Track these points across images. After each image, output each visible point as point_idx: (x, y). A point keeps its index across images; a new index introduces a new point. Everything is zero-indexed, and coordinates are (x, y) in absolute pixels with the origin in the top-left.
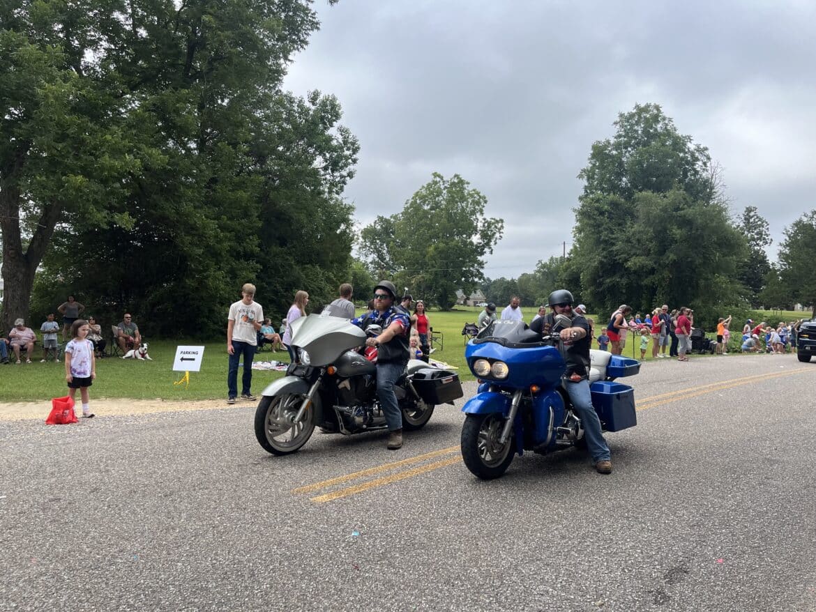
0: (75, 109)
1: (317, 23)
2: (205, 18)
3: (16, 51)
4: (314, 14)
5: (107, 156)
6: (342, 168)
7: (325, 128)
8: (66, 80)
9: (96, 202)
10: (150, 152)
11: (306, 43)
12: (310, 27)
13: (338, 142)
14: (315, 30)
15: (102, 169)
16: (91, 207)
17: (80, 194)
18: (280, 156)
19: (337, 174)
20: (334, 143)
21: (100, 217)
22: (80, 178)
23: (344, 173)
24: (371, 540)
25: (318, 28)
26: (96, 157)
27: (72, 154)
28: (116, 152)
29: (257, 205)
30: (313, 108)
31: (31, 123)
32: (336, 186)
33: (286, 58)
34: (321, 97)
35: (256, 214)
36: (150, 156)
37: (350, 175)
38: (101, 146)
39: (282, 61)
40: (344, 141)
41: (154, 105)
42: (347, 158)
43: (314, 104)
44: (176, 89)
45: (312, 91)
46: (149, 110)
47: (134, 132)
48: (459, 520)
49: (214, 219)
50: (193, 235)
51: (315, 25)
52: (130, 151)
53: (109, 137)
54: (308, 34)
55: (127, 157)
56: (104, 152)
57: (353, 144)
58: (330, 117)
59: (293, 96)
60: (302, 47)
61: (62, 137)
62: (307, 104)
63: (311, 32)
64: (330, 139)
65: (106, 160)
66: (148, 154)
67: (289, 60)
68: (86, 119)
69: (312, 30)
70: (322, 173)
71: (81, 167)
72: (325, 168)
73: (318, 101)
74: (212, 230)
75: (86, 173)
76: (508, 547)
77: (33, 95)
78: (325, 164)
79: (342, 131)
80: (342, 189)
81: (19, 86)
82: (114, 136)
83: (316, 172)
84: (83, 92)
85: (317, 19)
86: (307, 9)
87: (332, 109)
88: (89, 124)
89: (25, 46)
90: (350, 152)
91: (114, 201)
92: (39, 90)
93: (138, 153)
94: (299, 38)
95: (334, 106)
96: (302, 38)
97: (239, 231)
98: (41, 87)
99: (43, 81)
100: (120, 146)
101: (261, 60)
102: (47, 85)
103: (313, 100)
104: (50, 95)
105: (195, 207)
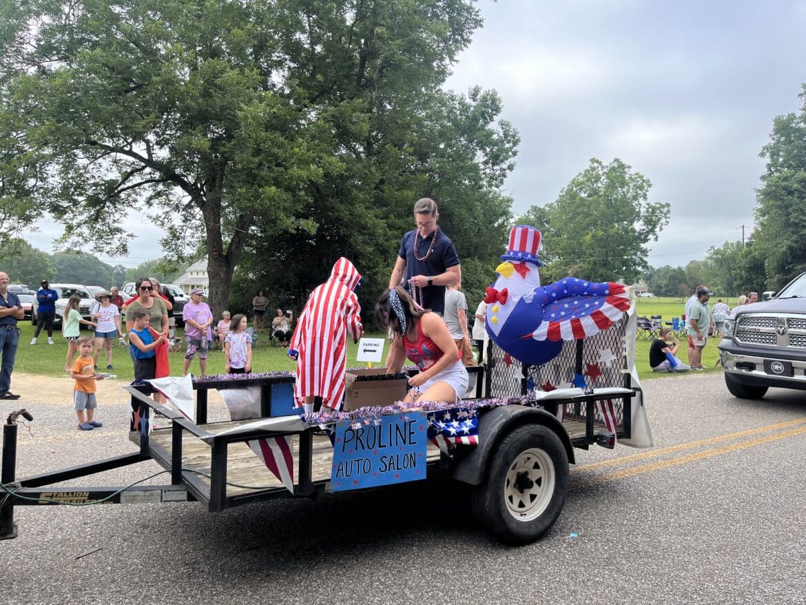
0: (269, 127)
1: (481, 21)
2: (378, 30)
3: (220, 77)
4: (478, 12)
5: (295, 168)
6: (502, 161)
7: (486, 123)
9: (285, 210)
10: (330, 160)
11: (469, 41)
12: (473, 26)
13: (498, 135)
14: (479, 28)
15: (291, 179)
16: (282, 215)
17: (273, 203)
18: (442, 154)
19: (496, 167)
20: (495, 137)
21: (289, 223)
22: (273, 188)
23: (504, 166)
24: (593, 544)
25: (481, 26)
26: (286, 169)
27: (266, 166)
28: (304, 163)
30: (474, 104)
31: (233, 142)
32: (496, 179)
33: (451, 59)
34: (482, 93)
36: (330, 164)
37: (511, 168)
38: (291, 158)
39: (447, 61)
40: (504, 134)
41: (333, 116)
42: (507, 151)
43: (474, 100)
44: (351, 99)
45: (473, 87)
46: (328, 121)
48: (681, 531)
49: (383, 218)
50: (364, 234)
51: (478, 23)
52: (314, 161)
53: (297, 150)
54: (471, 33)
55: (312, 167)
56: (293, 164)
57: (513, 136)
58: (490, 111)
59: (455, 93)
60: (465, 46)
61: (257, 152)
62: (468, 101)
63: (474, 31)
64: (492, 133)
65: (295, 171)
66: (327, 162)
67: (455, 61)
68: (278, 134)
69: (476, 27)
70: (482, 167)
71: (274, 178)
72: (486, 163)
73: (478, 97)
74: (382, 229)
75: (277, 184)
76: (743, 564)
77: (235, 116)
78: (486, 158)
79: (502, 124)
80: (502, 182)
81: (223, 108)
82: (301, 147)
83: (476, 167)
84: (275, 110)
85: (480, 17)
86: (471, 8)
87: (492, 103)
88: (280, 138)
89: (227, 72)
90: (511, 144)
91: (300, 207)
92: (240, 114)
93: (320, 162)
94: (462, 37)
95: (494, 101)
96: (465, 37)
98: (241, 109)
99: (242, 105)
100: (306, 156)
101: (428, 63)
102: (245, 107)
103: (474, 96)
104: (249, 116)
105: (367, 208)
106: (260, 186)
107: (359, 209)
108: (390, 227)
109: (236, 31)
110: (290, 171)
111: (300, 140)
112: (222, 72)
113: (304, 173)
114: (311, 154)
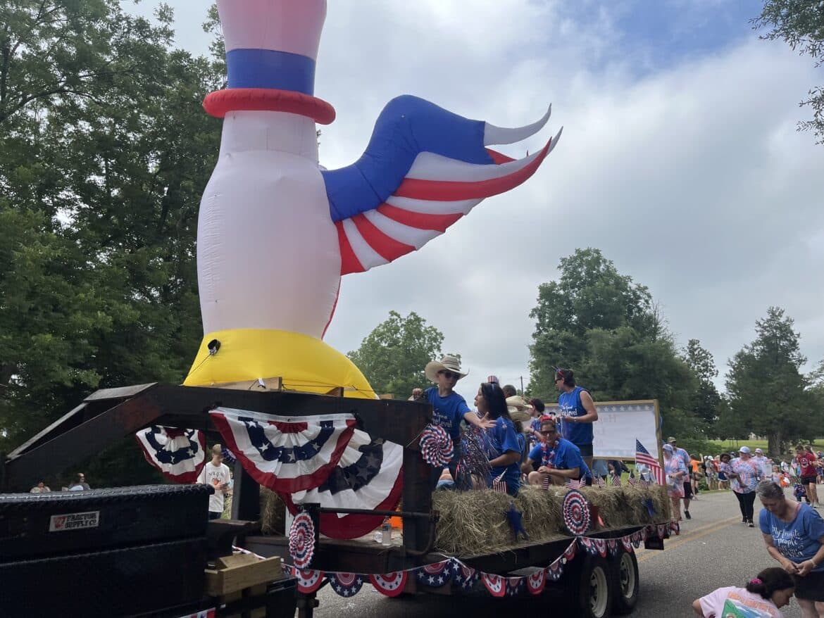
10: (121, 307)
26: (66, 315)
53: (82, 296)
100: (93, 303)
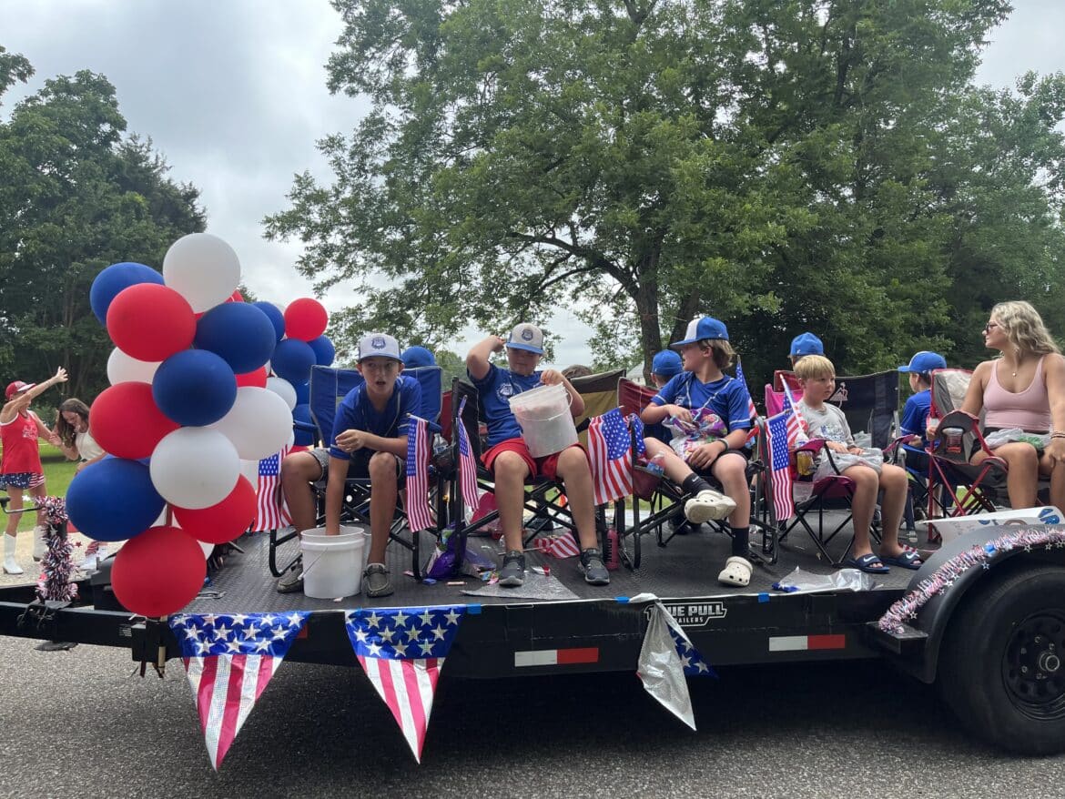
0: (711, 183)
2: (861, 24)
3: (649, 132)
5: (747, 230)
7: (1049, 125)
8: (700, 150)
9: (736, 286)
11: (1010, 10)
15: (742, 245)
16: (732, 293)
17: (720, 278)
18: (978, 181)
21: (740, 302)
22: (719, 260)
27: (710, 233)
28: (758, 222)
29: (944, 256)
30: (1026, 99)
31: (668, 208)
33: (978, 41)
34: (1039, 80)
35: (943, 269)
36: (796, 217)
38: (741, 218)
39: (972, 46)
41: (798, 154)
43: (1027, 93)
44: (824, 126)
45: (1023, 74)
46: (793, 162)
47: (776, 192)
49: (880, 285)
50: (854, 310)
52: (773, 218)
55: (770, 226)
56: (744, 225)
58: (1055, 105)
59: (992, 89)
61: (699, 216)
62: (1016, 95)
64: (1058, 138)
65: (747, 234)
66: (793, 216)
67: (984, 43)
68: (723, 190)
70: (1048, 191)
71: (721, 248)
72: (1053, 184)
73: (1033, 88)
74: (879, 300)
75: (726, 253)
77: (669, 176)
78: (1052, 177)
81: (654, 170)
82: (754, 203)
83: (1037, 192)
84: (719, 160)
87: (1059, 92)
88: (726, 195)
91: (756, 281)
92: (673, 171)
93: (782, 218)
97: (918, 297)
98: (676, 166)
99: (677, 159)
101: (941, 55)
102: (681, 162)
103: (1026, 88)
104: (686, 172)
105: (854, 274)
106: (702, 259)
107: (844, 275)
108: (893, 296)
109: (668, 71)
110: (740, 235)
111: (754, 193)
112: (652, 124)
113: (759, 235)
114: (768, 209)
